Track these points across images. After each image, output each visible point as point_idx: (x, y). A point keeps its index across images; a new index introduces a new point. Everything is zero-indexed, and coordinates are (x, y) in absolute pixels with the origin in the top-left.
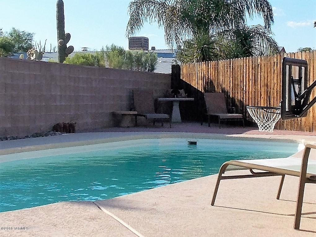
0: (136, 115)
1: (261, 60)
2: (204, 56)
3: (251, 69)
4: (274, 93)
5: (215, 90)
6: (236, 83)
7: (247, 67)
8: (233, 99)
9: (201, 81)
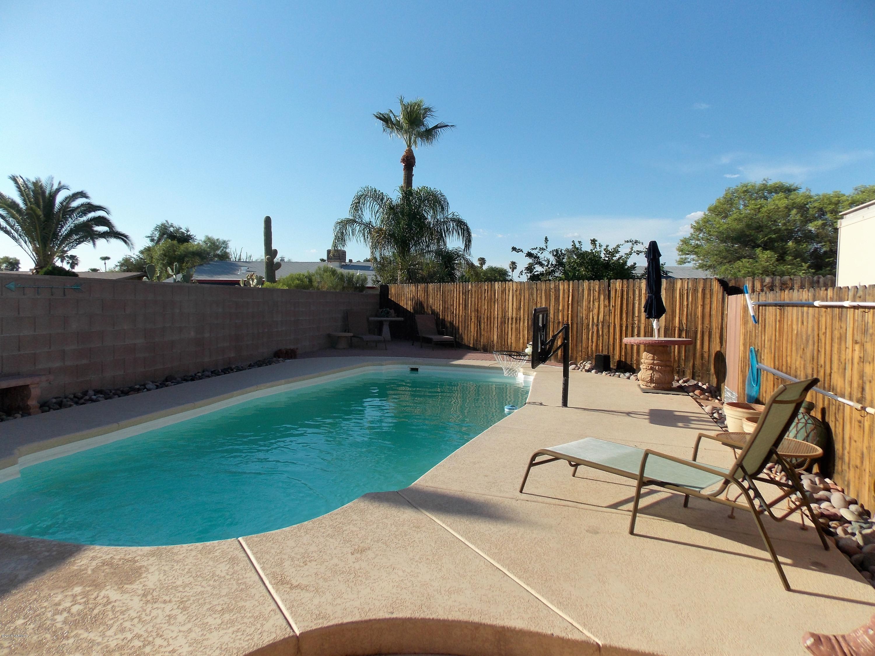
0: (351, 337)
1: (472, 286)
2: (410, 276)
3: (461, 294)
4: (484, 319)
5: (424, 311)
6: (446, 306)
7: (458, 292)
8: (443, 320)
9: (410, 302)
